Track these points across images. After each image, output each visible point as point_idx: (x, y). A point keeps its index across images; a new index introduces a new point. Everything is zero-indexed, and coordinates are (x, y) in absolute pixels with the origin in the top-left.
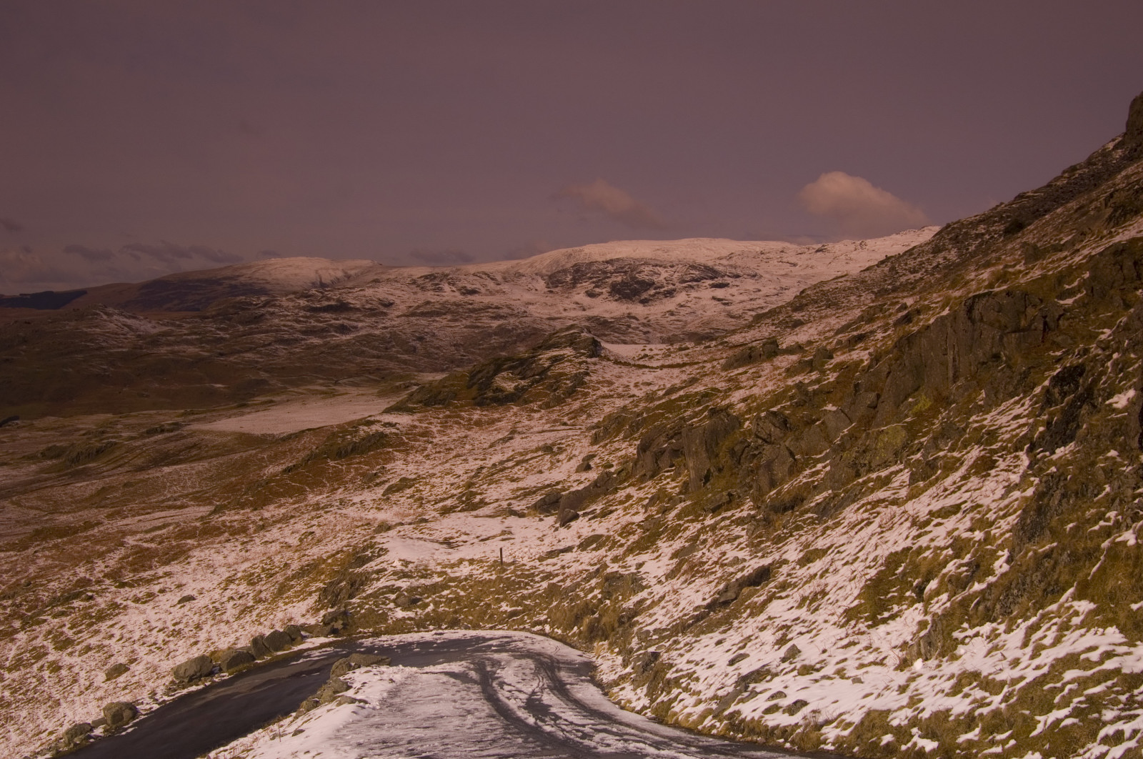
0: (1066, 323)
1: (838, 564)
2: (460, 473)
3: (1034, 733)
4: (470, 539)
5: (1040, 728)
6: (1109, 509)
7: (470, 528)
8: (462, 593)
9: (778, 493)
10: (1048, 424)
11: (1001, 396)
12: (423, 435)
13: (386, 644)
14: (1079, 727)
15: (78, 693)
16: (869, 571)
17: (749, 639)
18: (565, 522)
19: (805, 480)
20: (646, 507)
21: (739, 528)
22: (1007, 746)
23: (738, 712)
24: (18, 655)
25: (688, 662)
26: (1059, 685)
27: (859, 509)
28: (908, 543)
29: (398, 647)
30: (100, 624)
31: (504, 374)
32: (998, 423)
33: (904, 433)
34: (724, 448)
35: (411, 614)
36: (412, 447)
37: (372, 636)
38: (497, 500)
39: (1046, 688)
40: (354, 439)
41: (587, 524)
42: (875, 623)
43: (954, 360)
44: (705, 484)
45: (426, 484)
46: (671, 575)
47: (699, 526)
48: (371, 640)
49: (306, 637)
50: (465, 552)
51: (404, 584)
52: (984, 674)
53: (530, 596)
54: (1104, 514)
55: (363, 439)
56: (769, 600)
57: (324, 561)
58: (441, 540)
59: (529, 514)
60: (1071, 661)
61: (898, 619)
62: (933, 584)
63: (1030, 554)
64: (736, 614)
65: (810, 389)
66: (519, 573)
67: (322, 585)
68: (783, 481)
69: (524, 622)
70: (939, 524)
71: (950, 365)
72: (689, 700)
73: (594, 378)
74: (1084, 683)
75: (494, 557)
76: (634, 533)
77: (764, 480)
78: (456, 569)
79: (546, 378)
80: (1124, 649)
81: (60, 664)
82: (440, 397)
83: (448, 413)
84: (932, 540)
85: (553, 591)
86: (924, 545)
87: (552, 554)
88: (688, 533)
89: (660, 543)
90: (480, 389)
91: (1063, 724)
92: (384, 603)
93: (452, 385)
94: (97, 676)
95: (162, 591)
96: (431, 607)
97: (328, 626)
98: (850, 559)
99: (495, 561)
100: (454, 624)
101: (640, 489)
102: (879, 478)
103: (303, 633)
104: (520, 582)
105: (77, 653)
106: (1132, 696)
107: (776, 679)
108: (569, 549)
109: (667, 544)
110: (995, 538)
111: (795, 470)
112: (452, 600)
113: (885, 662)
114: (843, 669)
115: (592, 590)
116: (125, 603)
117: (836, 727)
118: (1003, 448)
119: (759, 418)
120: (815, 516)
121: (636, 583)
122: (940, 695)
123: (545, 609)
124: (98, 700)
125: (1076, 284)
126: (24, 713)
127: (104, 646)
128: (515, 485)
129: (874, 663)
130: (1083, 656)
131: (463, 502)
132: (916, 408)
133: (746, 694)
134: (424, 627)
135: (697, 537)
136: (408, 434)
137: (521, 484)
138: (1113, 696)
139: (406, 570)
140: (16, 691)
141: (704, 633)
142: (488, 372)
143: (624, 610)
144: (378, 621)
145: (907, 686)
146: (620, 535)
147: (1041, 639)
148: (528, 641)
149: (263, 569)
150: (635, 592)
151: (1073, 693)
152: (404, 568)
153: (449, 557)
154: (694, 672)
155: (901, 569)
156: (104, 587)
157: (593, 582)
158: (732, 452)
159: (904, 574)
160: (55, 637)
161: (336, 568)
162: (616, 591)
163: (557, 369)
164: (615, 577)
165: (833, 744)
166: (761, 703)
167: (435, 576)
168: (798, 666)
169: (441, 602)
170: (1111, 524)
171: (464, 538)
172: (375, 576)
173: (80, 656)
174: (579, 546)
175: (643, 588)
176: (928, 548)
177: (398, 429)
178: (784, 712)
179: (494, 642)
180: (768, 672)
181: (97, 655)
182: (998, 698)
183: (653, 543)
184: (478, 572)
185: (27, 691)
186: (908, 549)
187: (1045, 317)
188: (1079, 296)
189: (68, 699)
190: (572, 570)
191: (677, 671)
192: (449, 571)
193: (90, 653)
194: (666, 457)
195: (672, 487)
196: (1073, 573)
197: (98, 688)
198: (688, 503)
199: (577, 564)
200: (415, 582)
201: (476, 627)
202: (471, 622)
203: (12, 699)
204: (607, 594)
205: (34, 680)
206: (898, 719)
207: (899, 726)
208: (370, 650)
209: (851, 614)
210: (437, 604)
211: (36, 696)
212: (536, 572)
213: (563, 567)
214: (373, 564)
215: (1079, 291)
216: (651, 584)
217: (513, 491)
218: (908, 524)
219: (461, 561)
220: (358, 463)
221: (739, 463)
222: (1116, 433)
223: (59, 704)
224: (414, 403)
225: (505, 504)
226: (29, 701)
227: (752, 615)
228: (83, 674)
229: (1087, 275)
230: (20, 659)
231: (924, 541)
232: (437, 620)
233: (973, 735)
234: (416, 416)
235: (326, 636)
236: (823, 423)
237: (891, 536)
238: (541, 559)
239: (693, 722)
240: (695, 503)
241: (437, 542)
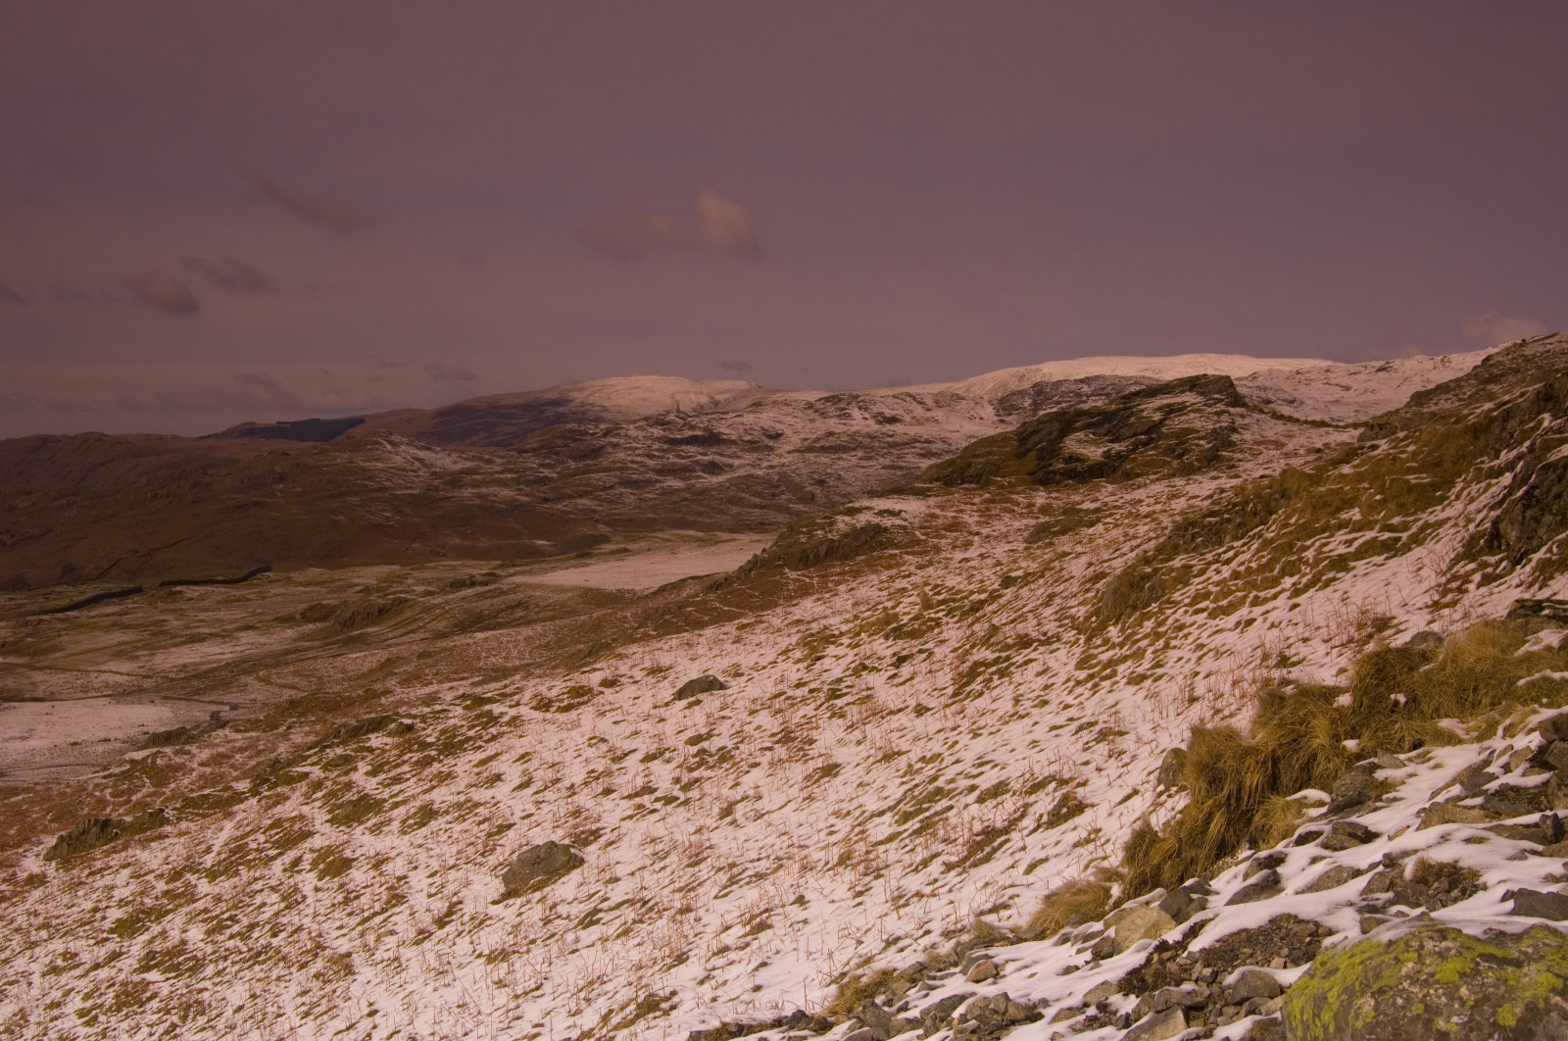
12: (951, 528)
15: (412, 934)
24: (236, 839)
30: (451, 760)
31: (1081, 435)
40: (830, 536)
55: (846, 535)
73: (1247, 436)
79: (1159, 438)
81: (348, 853)
82: (971, 472)
83: (987, 496)
90: (1041, 458)
93: (990, 453)
94: (467, 884)
95: (610, 683)
105: (395, 826)
116: (513, 712)
124: (491, 959)
126: (238, 994)
127: (477, 805)
136: (924, 528)
140: (220, 928)
142: (1050, 433)
156: (438, 708)
160: (332, 794)
163: (1177, 423)
173: (404, 833)
177: (906, 520)
181: (457, 827)
185: (252, 927)
189: (378, 956)
193: (434, 825)
197: (480, 922)
203: (209, 949)
205: (275, 897)
211: (275, 942)
220: (839, 574)
223: (349, 970)
224: (925, 482)
226: (256, 957)
228: (419, 881)
230: (240, 848)
234: (932, 501)
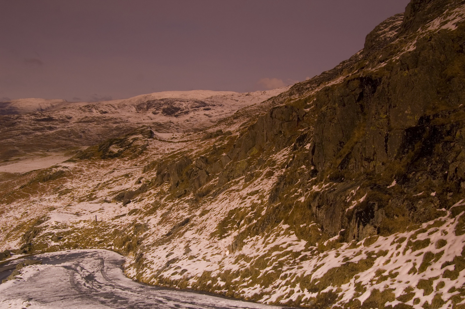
0: (306, 118)
1: (212, 216)
2: (91, 186)
3: (259, 277)
4: (86, 212)
5: (261, 274)
6: (299, 188)
7: (87, 208)
8: (80, 234)
9: (201, 189)
10: (294, 157)
11: (281, 147)
12: (79, 171)
13: (46, 256)
14: (274, 273)
16: (222, 217)
17: (175, 247)
18: (125, 205)
19: (211, 184)
20: (155, 197)
21: (187, 204)
22: (249, 283)
23: (163, 275)
25: (152, 257)
26: (270, 258)
27: (224, 194)
28: (237, 206)
29: (51, 257)
31: (114, 146)
32: (277, 158)
33: (246, 163)
34: (185, 172)
35: (58, 244)
36: (75, 176)
37: (41, 253)
38: (102, 196)
39: (265, 259)
40: (50, 174)
41: (133, 205)
42: (221, 238)
43: (266, 134)
44: (177, 187)
45: (76, 191)
46: (159, 223)
47: (172, 203)
48: (40, 255)
49: (13, 255)
50: (83, 218)
51: (56, 231)
52: (246, 255)
53: (107, 235)
54: (297, 190)
55: (54, 174)
56: (186, 231)
57: (26, 223)
58: (75, 213)
59: (112, 202)
60: (276, 248)
61: (230, 236)
62: (242, 222)
63: (272, 207)
64: (173, 238)
65: (217, 147)
66: (103, 225)
67: (24, 233)
68: (204, 184)
69: (104, 245)
70: (250, 198)
71: (265, 136)
72: (149, 271)
73: (151, 147)
74: (279, 256)
75: (93, 219)
76: (149, 207)
77: (197, 184)
78: (78, 224)
79: (131, 147)
80: (296, 242)
82: (87, 155)
83: (90, 162)
84: (245, 204)
85: (116, 232)
86: (242, 207)
87: (117, 217)
88: (168, 206)
89: (157, 211)
90: (104, 152)
91: (268, 273)
92: (47, 239)
93: (92, 150)
96: (67, 240)
97: (23, 250)
98: (217, 213)
99: (94, 221)
100: (76, 247)
101: (155, 190)
102: (235, 181)
103: (11, 253)
104: (103, 229)
106: (295, 261)
107: (180, 262)
108: (124, 215)
109: (160, 211)
110: (264, 202)
111: (208, 179)
112: (75, 237)
113: (221, 253)
114: (205, 257)
115: (130, 231)
117: (194, 279)
118: (278, 168)
119: (197, 159)
120: (212, 197)
121: (146, 227)
122: (231, 264)
123: (113, 239)
125: (311, 103)
128: (110, 190)
129: (218, 254)
130: (280, 246)
131: (88, 198)
132: (252, 153)
133: (167, 268)
134: (63, 249)
135: (172, 208)
136: (73, 171)
137: (112, 190)
138: (288, 261)
139: (57, 225)
141: (160, 245)
142: (107, 145)
143: (139, 238)
144: (44, 247)
145: (221, 261)
146: (144, 208)
147: (269, 240)
148: (104, 253)
149: (2, 228)
150: (145, 231)
151: (274, 260)
152: (56, 225)
153: (76, 220)
154: (153, 261)
155: (233, 216)
157: (131, 228)
158: (187, 173)
159: (234, 218)
161: (30, 226)
162: (139, 231)
163: (135, 143)
164: (139, 225)
165: (192, 286)
166: (172, 271)
167: (69, 227)
168: (189, 256)
169: (71, 238)
170: (298, 194)
171: (84, 212)
172: (44, 228)
174: (128, 214)
175: (148, 229)
176: (243, 208)
177: (69, 169)
178: (179, 274)
179: (90, 254)
180: (178, 259)
182: (249, 264)
183: (155, 211)
184: (87, 226)
186: (237, 208)
187: (298, 116)
188: (312, 107)
190: (124, 224)
191: (147, 261)
192: (75, 225)
194: (166, 177)
195: (166, 188)
196: (284, 214)
198: (170, 194)
199: (127, 221)
200: (60, 230)
201: (85, 248)
202: (83, 246)
204: (135, 233)
206: (213, 275)
207: (214, 277)
208: (39, 259)
209: (212, 235)
210: (69, 239)
212: (110, 225)
213: (121, 222)
214: (44, 223)
215: (312, 106)
216: (151, 227)
217: (109, 193)
218: (239, 199)
219: (80, 221)
220: (52, 184)
221: (190, 178)
222: (305, 159)
224: (76, 158)
225: (104, 198)
227: (179, 237)
229: (315, 99)
231: (242, 205)
232: (69, 246)
233: (237, 279)
234: (77, 164)
235: (21, 254)
236: (221, 161)
237: (232, 203)
238: (113, 219)
239: (148, 280)
240: (172, 195)
241: (73, 214)
